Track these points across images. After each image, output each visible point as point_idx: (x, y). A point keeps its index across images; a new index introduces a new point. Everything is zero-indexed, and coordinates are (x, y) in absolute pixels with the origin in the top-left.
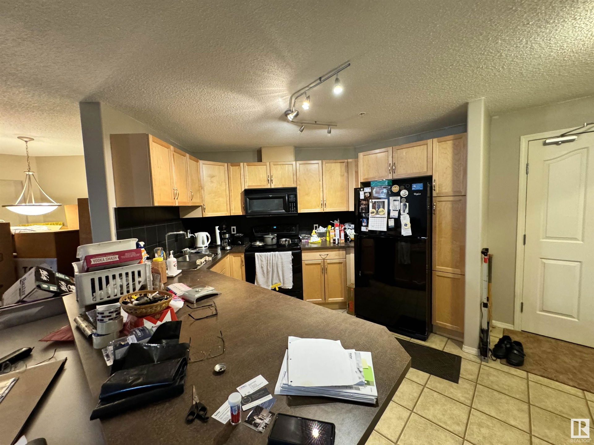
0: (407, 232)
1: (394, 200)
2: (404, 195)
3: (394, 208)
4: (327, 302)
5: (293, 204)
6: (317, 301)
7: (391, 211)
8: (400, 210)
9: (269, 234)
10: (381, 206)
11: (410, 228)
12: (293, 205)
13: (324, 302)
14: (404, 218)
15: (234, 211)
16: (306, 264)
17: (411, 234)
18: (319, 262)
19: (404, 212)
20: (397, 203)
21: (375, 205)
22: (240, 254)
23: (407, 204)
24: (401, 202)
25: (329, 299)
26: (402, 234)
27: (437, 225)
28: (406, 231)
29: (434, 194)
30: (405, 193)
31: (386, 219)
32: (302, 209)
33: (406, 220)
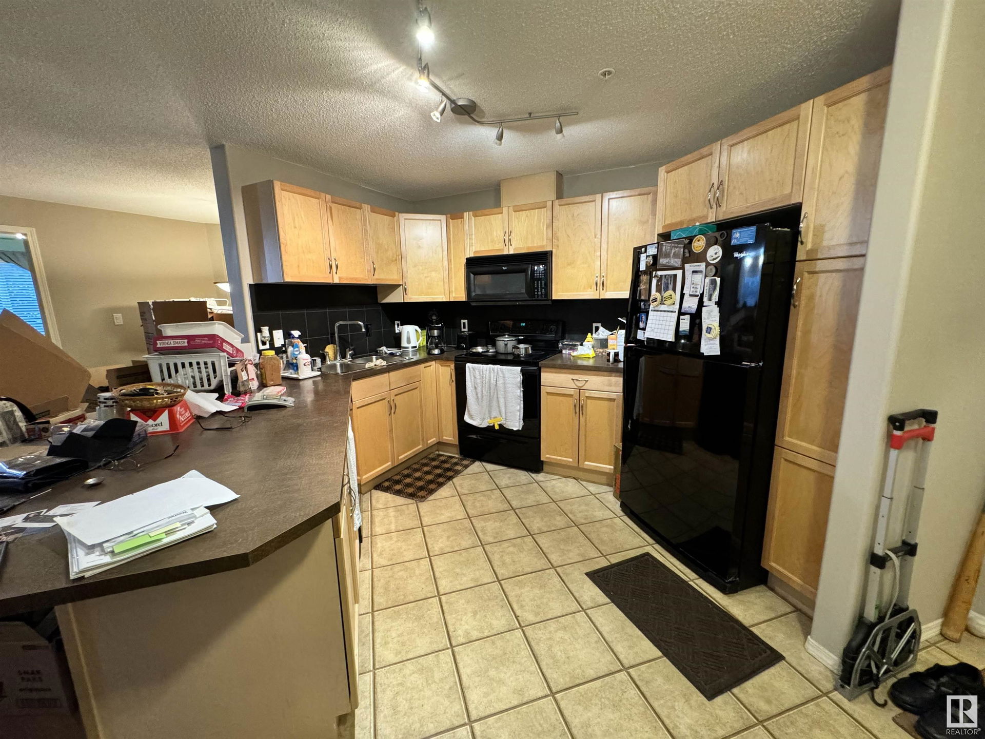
0: (711, 348)
1: (694, 272)
2: (714, 259)
3: (692, 289)
4: (581, 466)
5: (541, 283)
6: (563, 460)
7: (686, 297)
8: (702, 295)
9: (504, 335)
10: (671, 286)
11: (718, 338)
12: (541, 285)
13: (576, 465)
14: (709, 313)
15: (455, 294)
16: (548, 393)
17: (719, 353)
18: (572, 392)
19: (710, 299)
20: (698, 278)
21: (661, 284)
22: (448, 363)
23: (718, 280)
24: (706, 276)
25: (586, 463)
26: (701, 351)
27: (799, 334)
28: (710, 346)
29: (801, 254)
30: (716, 254)
31: (676, 314)
32: (561, 291)
33: (711, 317)
